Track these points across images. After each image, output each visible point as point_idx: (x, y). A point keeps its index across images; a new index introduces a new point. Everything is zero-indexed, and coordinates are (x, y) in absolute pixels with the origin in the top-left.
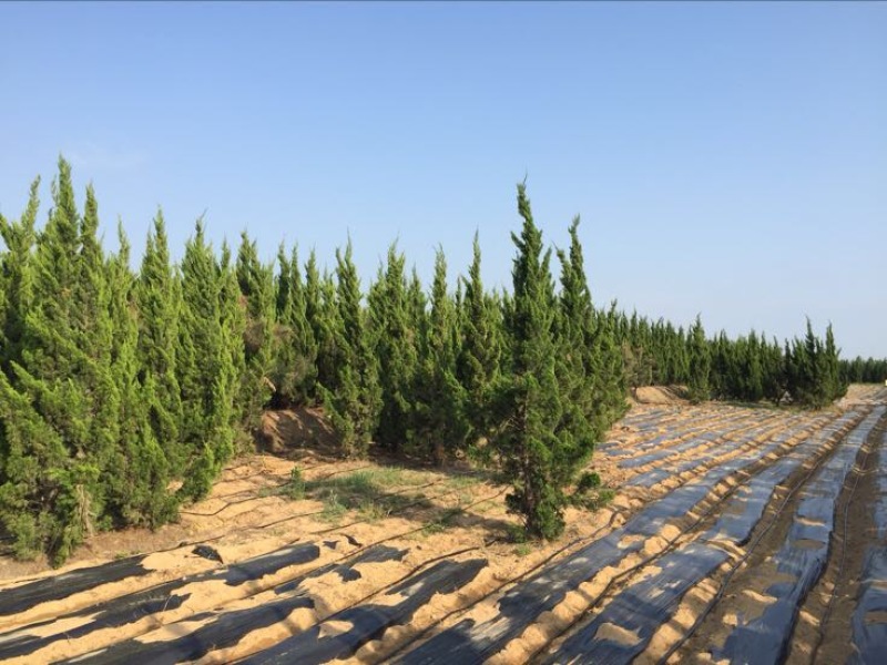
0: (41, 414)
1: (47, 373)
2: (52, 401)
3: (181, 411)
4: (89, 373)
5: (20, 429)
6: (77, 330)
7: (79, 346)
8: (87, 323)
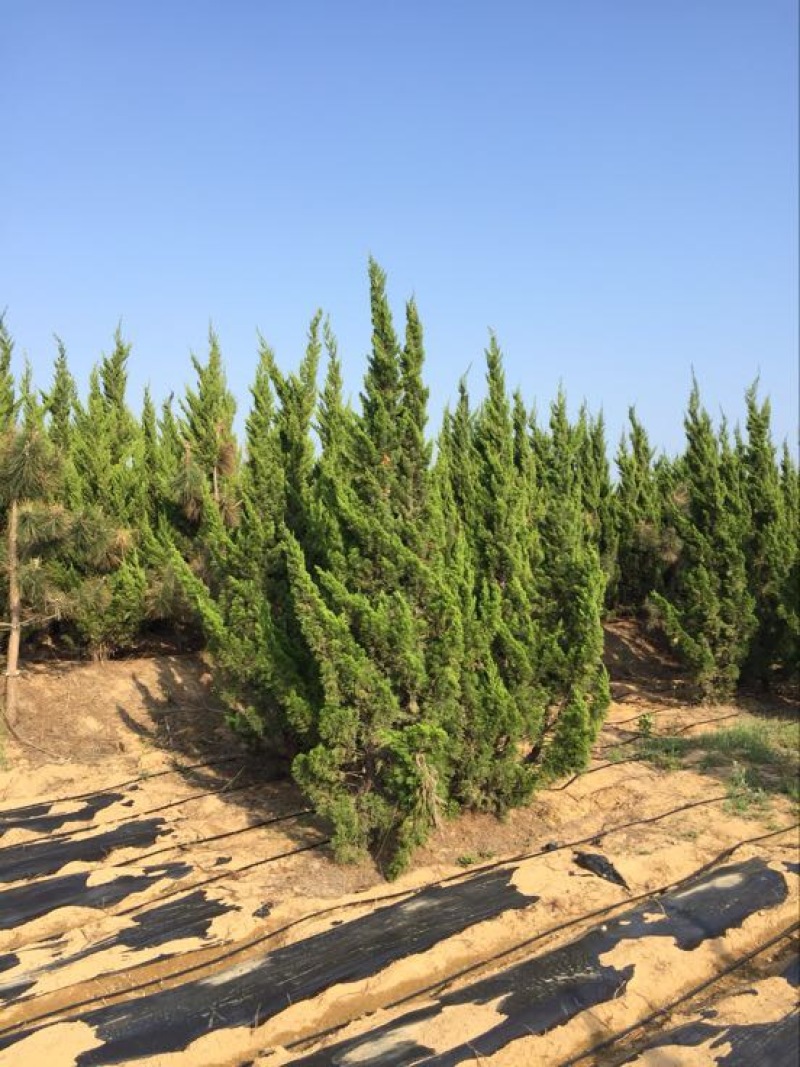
0: (363, 645)
1: (365, 584)
2: (378, 626)
3: (532, 638)
4: (420, 583)
5: (338, 667)
6: (400, 518)
7: (405, 543)
8: (412, 507)
